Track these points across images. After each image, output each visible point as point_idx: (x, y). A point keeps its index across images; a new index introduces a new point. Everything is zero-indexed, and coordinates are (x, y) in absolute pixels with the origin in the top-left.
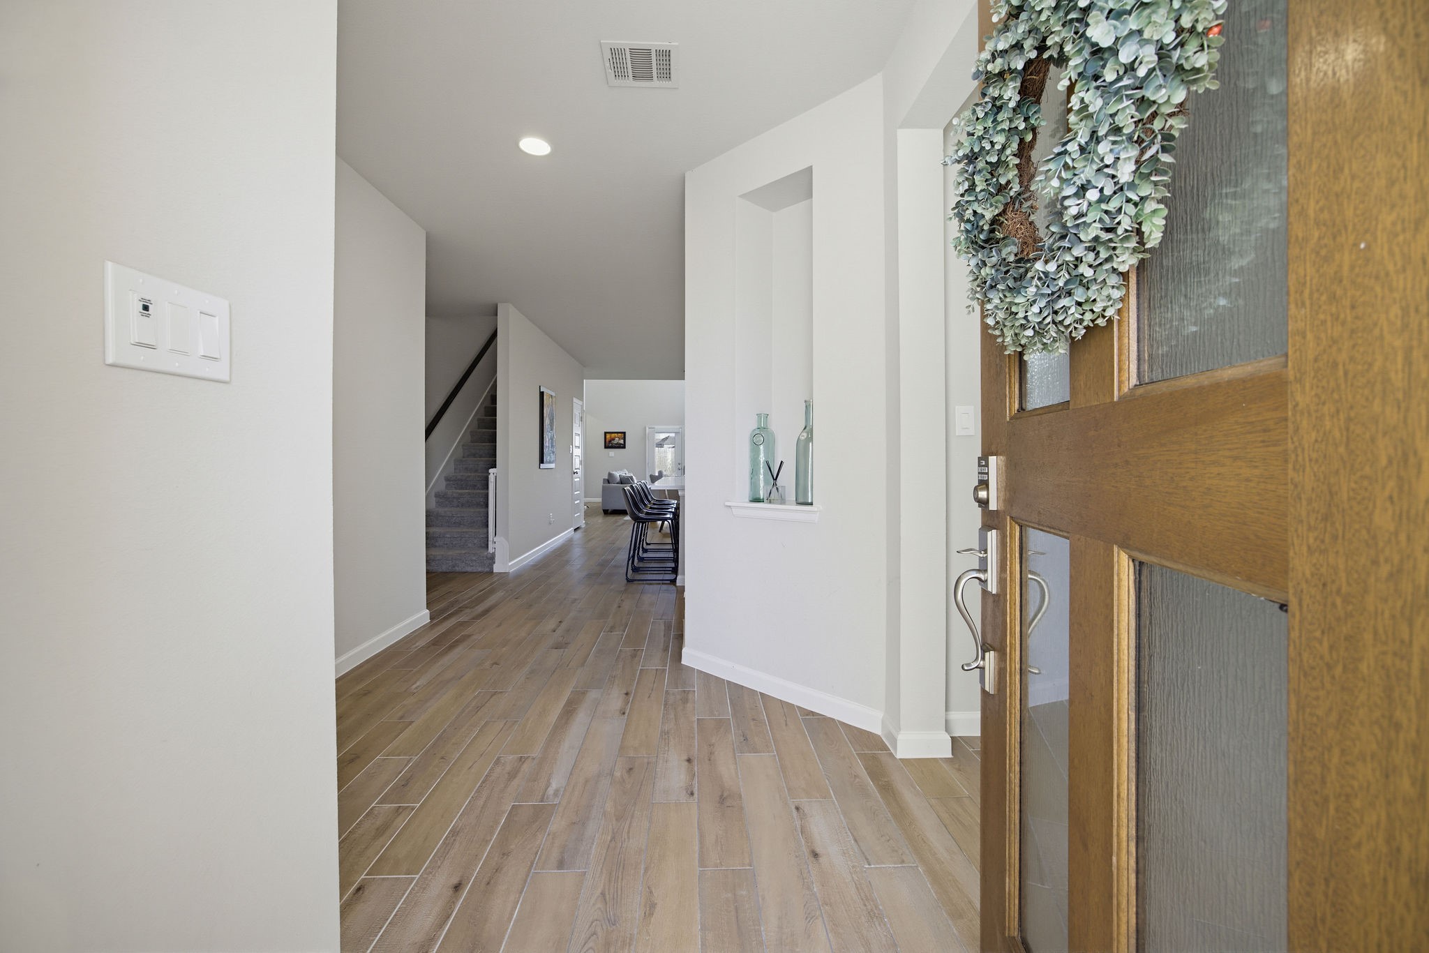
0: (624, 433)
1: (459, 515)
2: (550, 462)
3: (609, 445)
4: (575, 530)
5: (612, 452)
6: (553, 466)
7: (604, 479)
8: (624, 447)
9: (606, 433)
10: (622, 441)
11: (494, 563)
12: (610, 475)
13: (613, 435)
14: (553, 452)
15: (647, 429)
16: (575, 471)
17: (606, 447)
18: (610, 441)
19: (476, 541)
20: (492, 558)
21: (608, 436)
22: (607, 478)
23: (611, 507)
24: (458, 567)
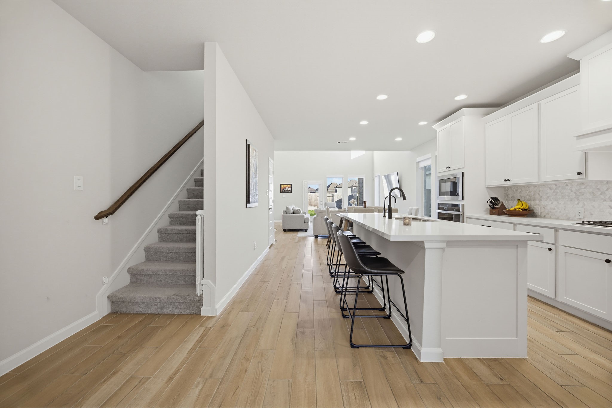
0: (291, 185)
1: (175, 251)
2: (254, 202)
3: (283, 191)
4: (270, 247)
5: (284, 195)
6: (256, 205)
7: (284, 211)
8: (291, 192)
9: (281, 185)
10: (290, 189)
11: (202, 305)
12: (287, 208)
13: (285, 186)
14: (257, 194)
15: (304, 182)
16: (270, 207)
17: (281, 192)
18: (283, 189)
19: (187, 279)
20: (199, 302)
21: (282, 186)
22: (285, 210)
23: (287, 228)
24: (167, 309)
